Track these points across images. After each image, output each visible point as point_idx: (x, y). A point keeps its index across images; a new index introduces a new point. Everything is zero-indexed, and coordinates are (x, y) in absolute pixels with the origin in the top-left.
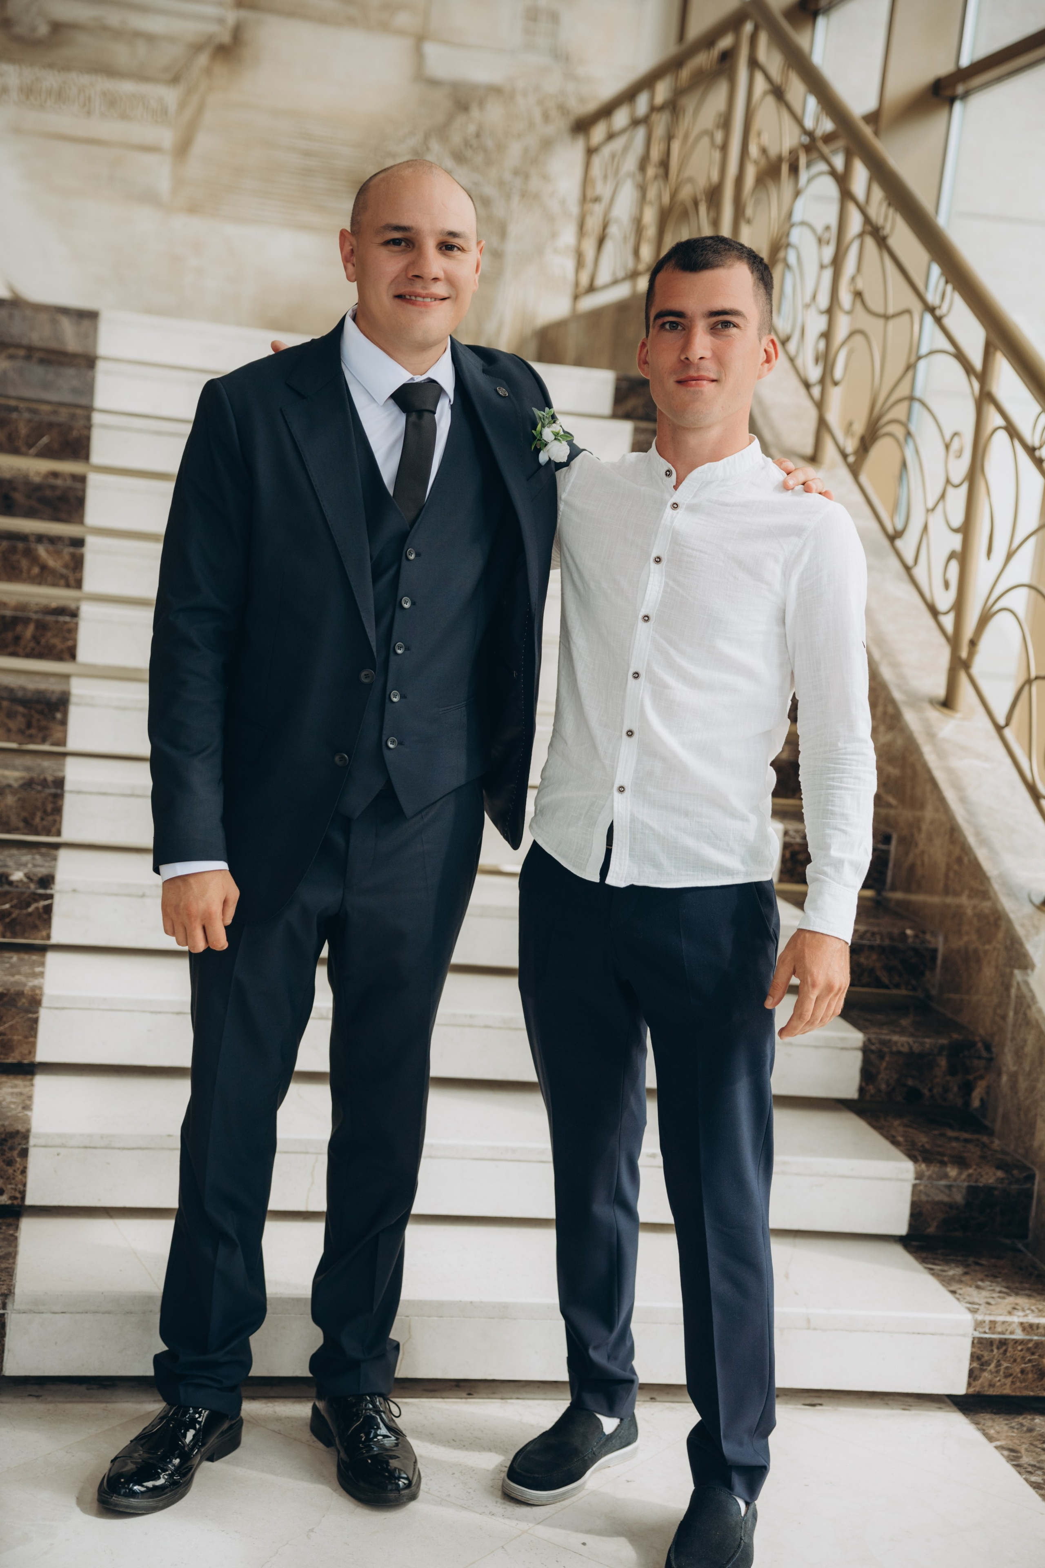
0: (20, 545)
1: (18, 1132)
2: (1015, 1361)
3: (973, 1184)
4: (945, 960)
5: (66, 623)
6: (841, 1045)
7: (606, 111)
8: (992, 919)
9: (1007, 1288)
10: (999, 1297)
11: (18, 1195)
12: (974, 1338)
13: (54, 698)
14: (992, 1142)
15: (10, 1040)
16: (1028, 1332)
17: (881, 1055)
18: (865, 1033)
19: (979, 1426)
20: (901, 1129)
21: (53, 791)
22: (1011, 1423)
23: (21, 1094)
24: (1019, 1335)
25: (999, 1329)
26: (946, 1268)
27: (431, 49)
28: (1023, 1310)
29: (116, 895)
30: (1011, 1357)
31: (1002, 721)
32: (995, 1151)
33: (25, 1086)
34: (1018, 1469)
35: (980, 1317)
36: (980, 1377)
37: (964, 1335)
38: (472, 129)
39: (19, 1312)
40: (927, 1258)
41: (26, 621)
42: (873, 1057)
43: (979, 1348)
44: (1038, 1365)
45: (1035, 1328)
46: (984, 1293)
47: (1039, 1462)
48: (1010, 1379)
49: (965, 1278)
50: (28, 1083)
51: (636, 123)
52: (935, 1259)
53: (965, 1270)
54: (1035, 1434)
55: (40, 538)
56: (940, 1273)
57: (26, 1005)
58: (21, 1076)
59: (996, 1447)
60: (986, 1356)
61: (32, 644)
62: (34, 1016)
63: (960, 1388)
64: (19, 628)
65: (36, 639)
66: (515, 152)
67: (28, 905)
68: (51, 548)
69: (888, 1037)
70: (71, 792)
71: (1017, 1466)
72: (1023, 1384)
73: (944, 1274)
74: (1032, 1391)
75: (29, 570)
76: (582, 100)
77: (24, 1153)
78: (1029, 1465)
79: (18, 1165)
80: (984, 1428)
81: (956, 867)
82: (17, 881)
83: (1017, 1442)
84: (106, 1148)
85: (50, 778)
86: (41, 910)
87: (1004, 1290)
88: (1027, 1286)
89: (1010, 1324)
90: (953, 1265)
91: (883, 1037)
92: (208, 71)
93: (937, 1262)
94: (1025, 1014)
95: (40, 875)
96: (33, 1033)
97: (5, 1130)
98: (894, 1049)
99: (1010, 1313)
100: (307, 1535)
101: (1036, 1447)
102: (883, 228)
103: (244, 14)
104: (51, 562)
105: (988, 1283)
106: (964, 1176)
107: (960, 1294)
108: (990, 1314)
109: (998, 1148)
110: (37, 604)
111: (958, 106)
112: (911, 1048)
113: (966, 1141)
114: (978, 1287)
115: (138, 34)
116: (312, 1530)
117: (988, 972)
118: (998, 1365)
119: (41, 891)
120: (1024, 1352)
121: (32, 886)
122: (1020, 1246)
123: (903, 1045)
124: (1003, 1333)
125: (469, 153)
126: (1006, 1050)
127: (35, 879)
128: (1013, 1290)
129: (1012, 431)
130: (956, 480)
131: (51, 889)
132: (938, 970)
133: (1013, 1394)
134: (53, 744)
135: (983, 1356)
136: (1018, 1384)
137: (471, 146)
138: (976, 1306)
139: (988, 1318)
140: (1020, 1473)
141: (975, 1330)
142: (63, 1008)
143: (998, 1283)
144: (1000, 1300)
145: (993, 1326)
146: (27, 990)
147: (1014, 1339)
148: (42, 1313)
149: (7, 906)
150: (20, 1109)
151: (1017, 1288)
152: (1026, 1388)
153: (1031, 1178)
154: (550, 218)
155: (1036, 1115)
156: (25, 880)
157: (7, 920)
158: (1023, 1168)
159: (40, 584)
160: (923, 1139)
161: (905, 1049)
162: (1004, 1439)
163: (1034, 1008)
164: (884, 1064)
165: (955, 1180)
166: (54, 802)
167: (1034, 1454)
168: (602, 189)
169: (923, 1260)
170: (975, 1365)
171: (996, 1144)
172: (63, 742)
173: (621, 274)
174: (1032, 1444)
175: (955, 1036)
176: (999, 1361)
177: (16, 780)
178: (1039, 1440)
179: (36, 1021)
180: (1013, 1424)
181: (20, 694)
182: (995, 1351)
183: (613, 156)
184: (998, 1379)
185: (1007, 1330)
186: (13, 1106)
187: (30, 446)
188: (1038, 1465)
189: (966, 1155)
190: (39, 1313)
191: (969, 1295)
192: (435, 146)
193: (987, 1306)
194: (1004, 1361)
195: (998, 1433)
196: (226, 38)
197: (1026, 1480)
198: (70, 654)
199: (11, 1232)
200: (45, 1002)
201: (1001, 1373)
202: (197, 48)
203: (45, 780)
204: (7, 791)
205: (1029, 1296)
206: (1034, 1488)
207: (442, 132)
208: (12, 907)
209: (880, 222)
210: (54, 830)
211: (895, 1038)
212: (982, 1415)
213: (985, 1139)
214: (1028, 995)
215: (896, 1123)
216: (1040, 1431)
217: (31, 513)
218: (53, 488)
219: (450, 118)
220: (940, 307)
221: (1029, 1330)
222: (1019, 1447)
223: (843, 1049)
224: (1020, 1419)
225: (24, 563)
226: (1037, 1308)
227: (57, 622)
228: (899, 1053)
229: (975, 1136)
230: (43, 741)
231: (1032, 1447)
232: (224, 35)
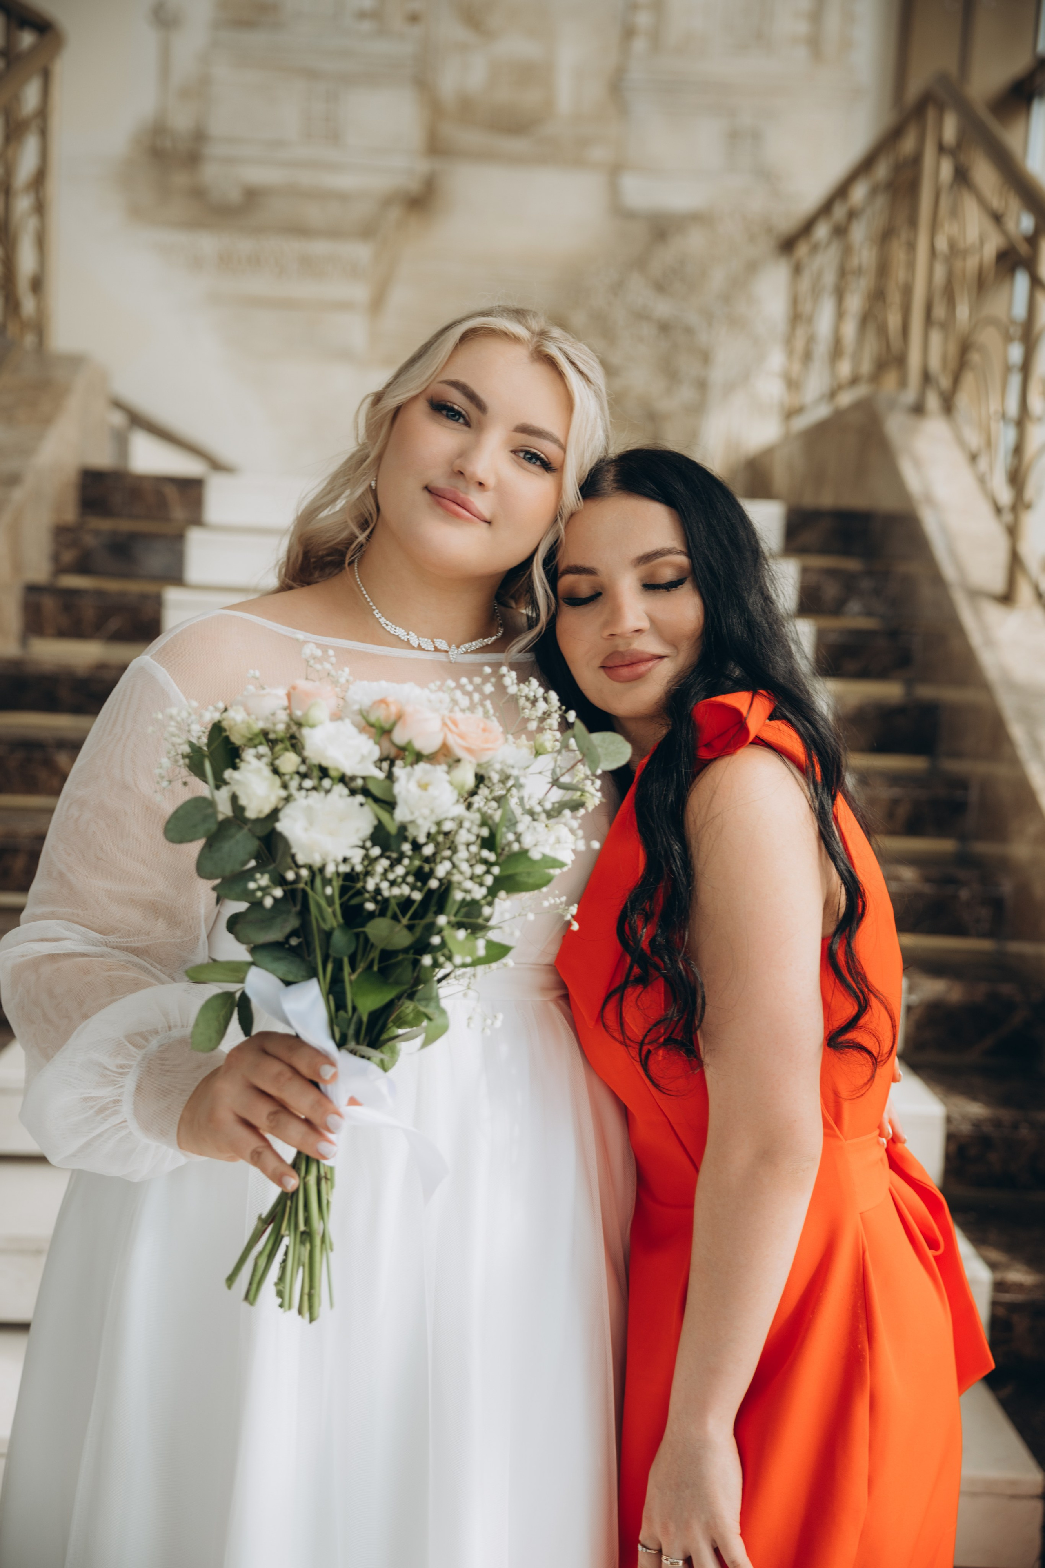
7: (807, 228)
27: (627, 180)
38: (673, 258)
51: (834, 234)
55: (62, 744)
66: (718, 278)
76: (786, 218)
92: (401, 225)
103: (436, 162)
115: (330, 193)
125: (671, 283)
154: (758, 343)
187: (95, 630)
192: (635, 278)
196: (418, 189)
202: (387, 201)
207: (640, 263)
218: (99, 681)
219: (649, 249)
232: (414, 186)
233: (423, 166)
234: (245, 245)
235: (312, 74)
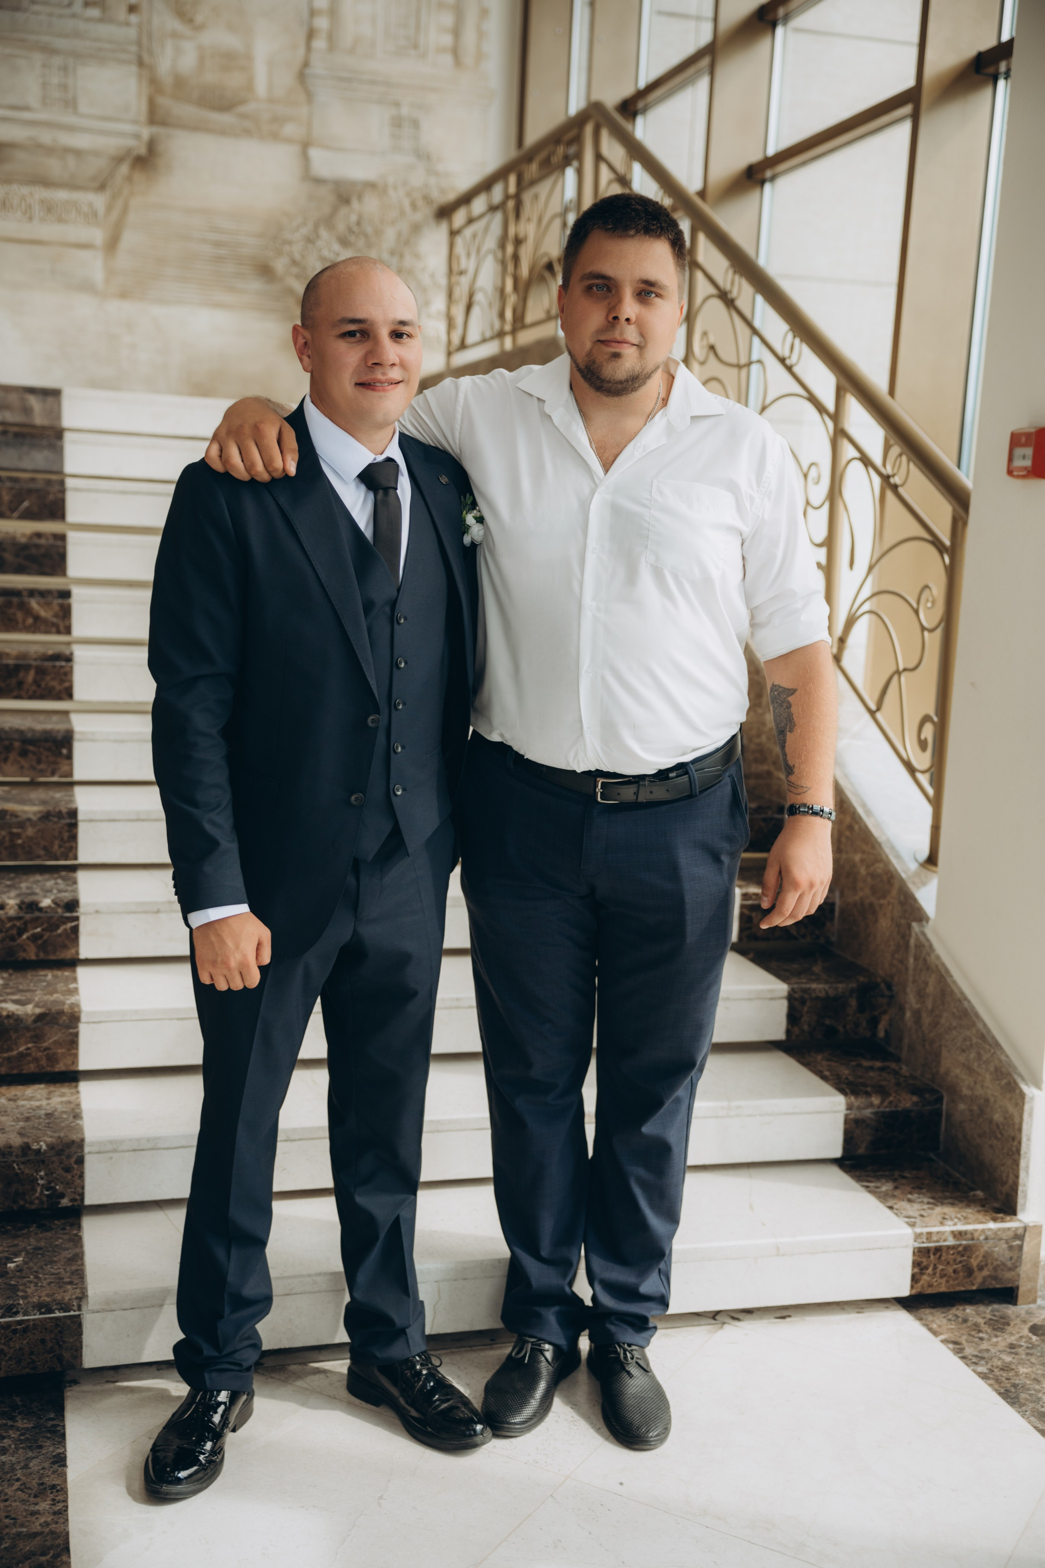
0: (15, 600)
1: (73, 1142)
2: (948, 1263)
3: (893, 1109)
4: (842, 912)
5: (62, 667)
6: (769, 996)
7: (466, 199)
8: (885, 878)
9: (933, 1198)
10: (929, 1208)
11: (78, 1197)
12: (914, 1248)
13: (60, 737)
14: (901, 1069)
15: (55, 1054)
16: (958, 1238)
17: (803, 1002)
18: (788, 984)
19: (923, 1322)
20: (824, 1063)
21: (68, 821)
22: (948, 1315)
23: (70, 1102)
24: (951, 1242)
25: (935, 1238)
26: (878, 1184)
27: (315, 153)
28: (952, 1220)
29: (135, 913)
30: (945, 1260)
31: (873, 707)
32: (905, 1077)
33: (72, 1094)
34: (965, 1360)
35: (918, 1230)
36: (920, 1280)
37: (906, 1247)
38: (354, 218)
39: (93, 1312)
40: (860, 1176)
41: (28, 668)
42: (796, 1004)
43: (919, 1256)
44: (967, 1264)
45: (963, 1234)
46: (916, 1206)
47: (980, 1352)
48: (945, 1279)
49: (897, 1193)
50: (73, 1091)
51: (493, 209)
52: (867, 1176)
53: (895, 1184)
54: (969, 1324)
55: (32, 593)
56: (876, 1190)
57: (67, 1021)
58: (67, 1084)
59: (942, 1341)
60: (925, 1262)
61: (34, 688)
62: (75, 1031)
63: (904, 1290)
64: (21, 674)
65: (36, 682)
66: (390, 235)
67: (58, 927)
68: (42, 601)
69: (807, 986)
70: (84, 821)
71: (963, 1358)
72: (956, 1282)
73: (879, 1190)
74: (963, 1286)
75: (24, 621)
76: (443, 191)
77: (81, 1161)
78: (973, 1356)
79: (75, 1171)
80: (928, 1323)
81: (848, 833)
82: (46, 907)
83: (957, 1333)
84: (152, 1149)
85: (64, 810)
86: (69, 931)
87: (931, 1200)
88: (947, 1194)
89: (943, 1233)
90: (883, 1181)
91: (804, 986)
92: (129, 179)
93: (870, 1179)
94: (925, 960)
95: (66, 901)
96: (74, 1046)
97: (61, 1141)
98: (814, 995)
99: (942, 1224)
100: (378, 1503)
101: (974, 1337)
102: (731, 292)
103: (155, 130)
104: (43, 613)
105: (916, 1195)
106: (886, 1104)
107: (897, 1209)
108: (926, 1227)
109: (907, 1074)
110: (35, 653)
111: (767, 187)
112: (827, 993)
113: (882, 1069)
114: (909, 1201)
115: (68, 150)
116: (381, 1498)
117: (884, 924)
118: (935, 1268)
119: (68, 915)
120: (955, 1255)
121: (60, 910)
122: (932, 1155)
123: (820, 991)
124: (938, 1241)
125: (352, 239)
126: (908, 990)
127: (62, 904)
128: (938, 1200)
129: (866, 461)
130: (816, 502)
131: (77, 912)
132: (836, 921)
133: (948, 1290)
134: (61, 776)
135: (922, 1262)
136: (951, 1282)
137: (353, 232)
138: (913, 1220)
139: (925, 1230)
140: (967, 1365)
141: (915, 1241)
142: (100, 1022)
143: (924, 1194)
144: (930, 1211)
145: (929, 1237)
146: (66, 1008)
147: (947, 1246)
148: (114, 1311)
149: (39, 930)
150: (71, 1118)
151: (940, 1198)
152: (958, 1285)
153: (940, 1099)
154: (424, 290)
155: (941, 1046)
156: (53, 906)
157: (40, 942)
158: (933, 1091)
159: (34, 632)
160: (845, 1072)
161: (822, 995)
162: (947, 1333)
163: (933, 956)
164: (806, 1009)
165: (879, 1107)
166: (69, 831)
167: (974, 1344)
168: (467, 263)
169: (858, 1179)
170: (916, 1270)
171: (905, 1071)
172: (70, 774)
173: (488, 334)
174: (969, 1335)
175: (861, 979)
176: (935, 1265)
177: (35, 813)
178: (975, 1330)
179: (76, 1035)
180: (950, 1317)
181: (30, 735)
182: (932, 1257)
183: (474, 236)
184: (935, 1280)
185: (941, 1238)
186: (65, 1116)
187: (13, 510)
188: (980, 1355)
189: (884, 1083)
190: (111, 1311)
191: (904, 1209)
192: (324, 233)
193: (922, 1218)
194: (940, 1264)
195: (940, 1326)
196: (143, 151)
197: (974, 1371)
198: (68, 694)
199: (75, 1232)
200: (83, 1018)
201: (938, 1275)
202: (119, 160)
203: (60, 812)
204: (28, 824)
205: (953, 1204)
206: (983, 1378)
207: (329, 221)
208: (43, 930)
209: (728, 287)
210: (71, 855)
211: (814, 986)
212: (923, 1310)
213: (894, 1065)
214: (927, 944)
215: (819, 1057)
216: (972, 1320)
217: (20, 570)
218: (37, 546)
219: (335, 210)
220: (789, 357)
221: (958, 1236)
222: (960, 1339)
223: (771, 999)
224: (954, 1311)
225: (20, 615)
226: (962, 1216)
227: (54, 667)
228: (818, 998)
229: (887, 1064)
230: (53, 774)
231: (970, 1337)
232: (139, 148)
233: (146, 132)
235: (47, 50)
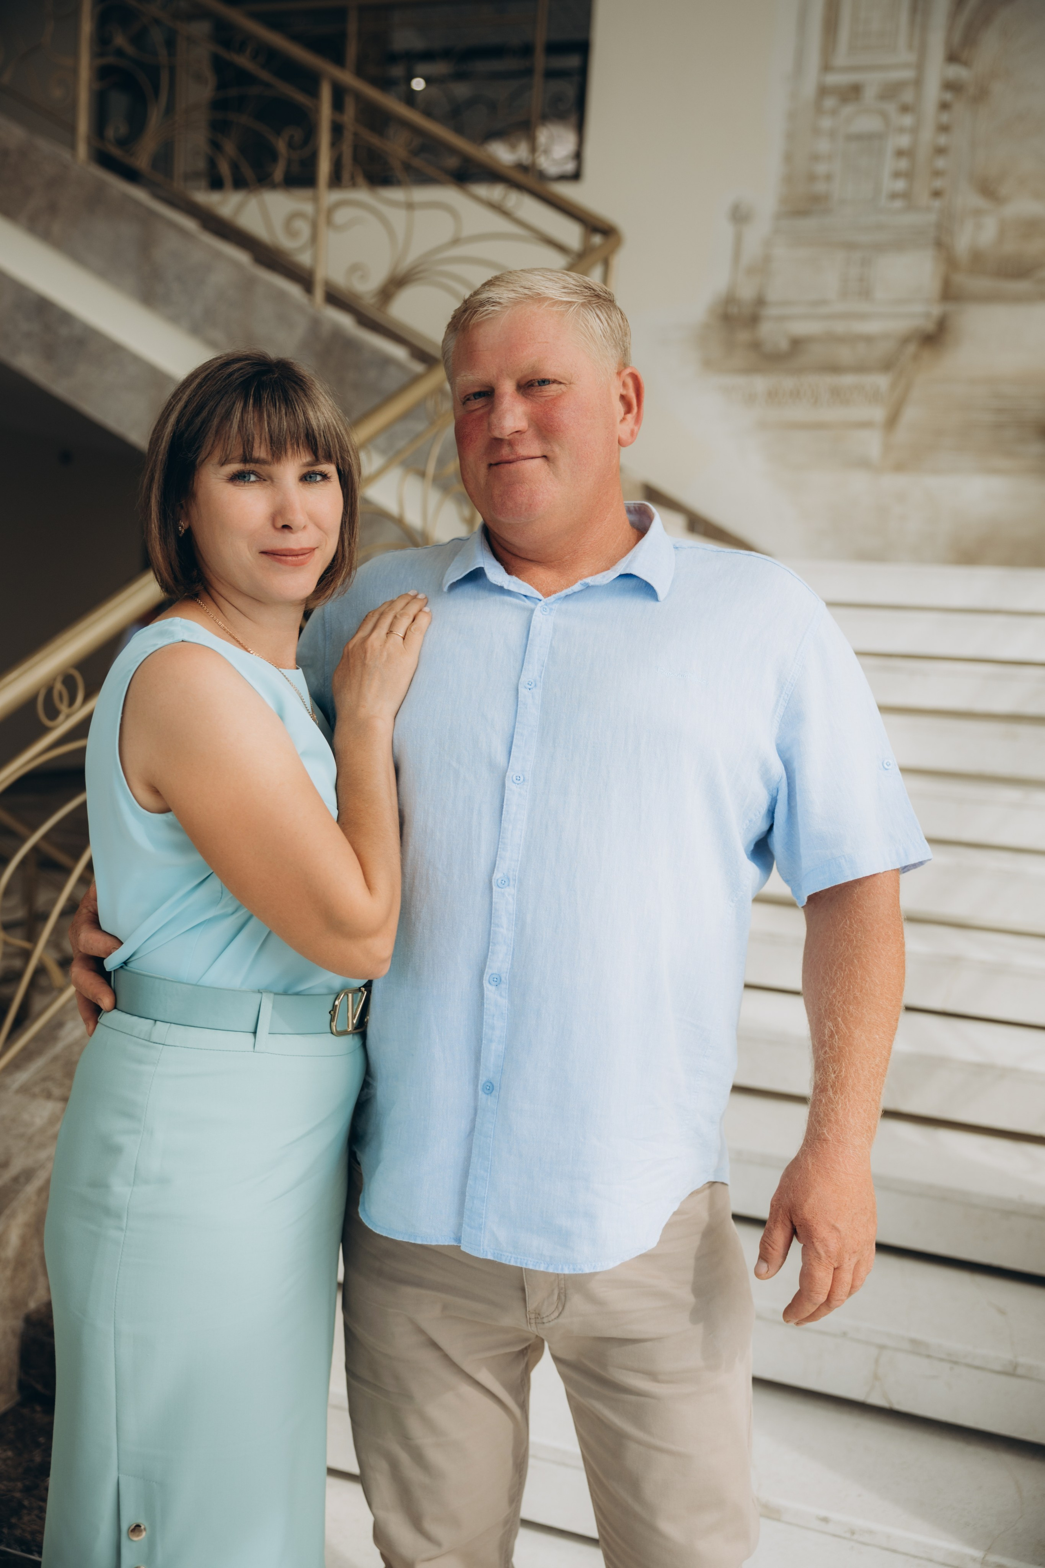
92: (916, 357)
103: (948, 306)
115: (859, 337)
196: (932, 329)
202: (906, 340)
232: (929, 326)
233: (936, 310)
234: (788, 383)
235: (850, 246)
